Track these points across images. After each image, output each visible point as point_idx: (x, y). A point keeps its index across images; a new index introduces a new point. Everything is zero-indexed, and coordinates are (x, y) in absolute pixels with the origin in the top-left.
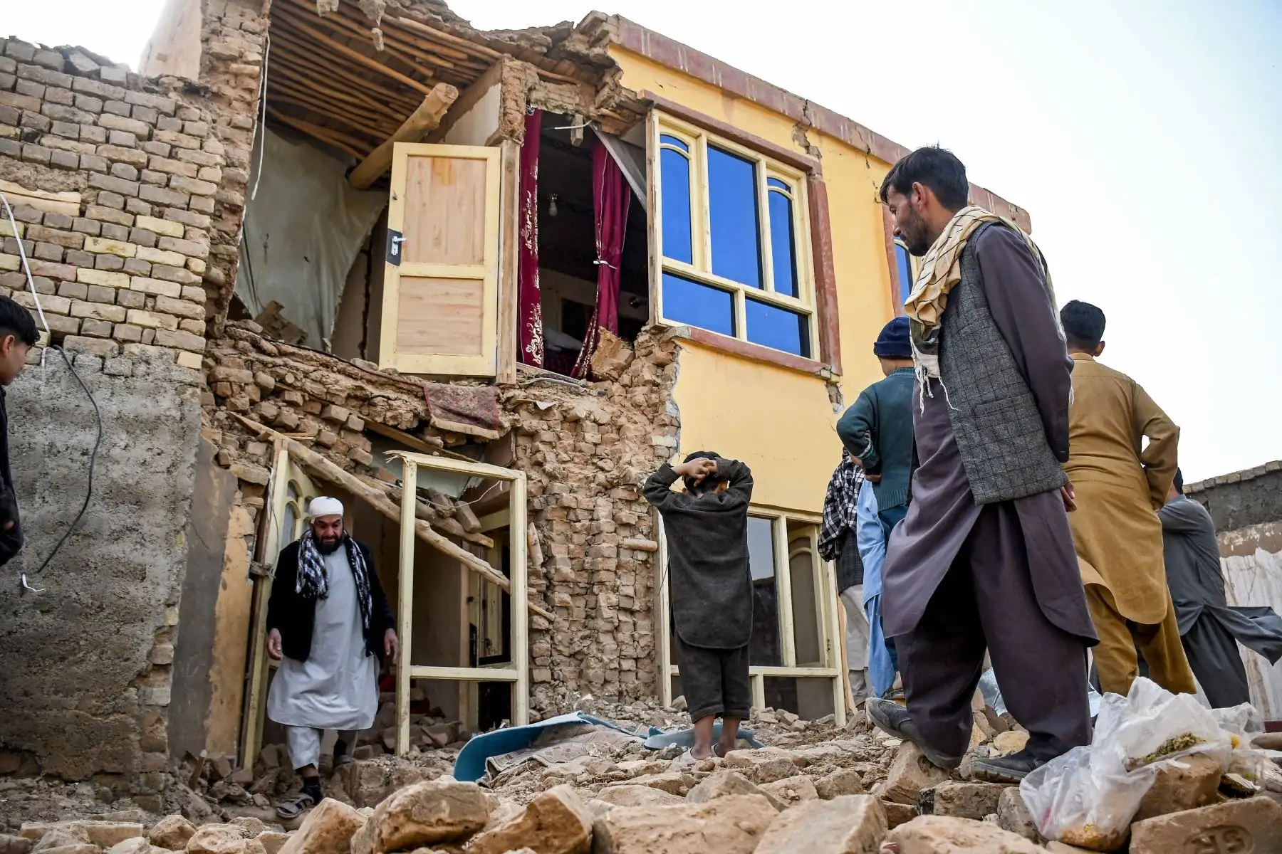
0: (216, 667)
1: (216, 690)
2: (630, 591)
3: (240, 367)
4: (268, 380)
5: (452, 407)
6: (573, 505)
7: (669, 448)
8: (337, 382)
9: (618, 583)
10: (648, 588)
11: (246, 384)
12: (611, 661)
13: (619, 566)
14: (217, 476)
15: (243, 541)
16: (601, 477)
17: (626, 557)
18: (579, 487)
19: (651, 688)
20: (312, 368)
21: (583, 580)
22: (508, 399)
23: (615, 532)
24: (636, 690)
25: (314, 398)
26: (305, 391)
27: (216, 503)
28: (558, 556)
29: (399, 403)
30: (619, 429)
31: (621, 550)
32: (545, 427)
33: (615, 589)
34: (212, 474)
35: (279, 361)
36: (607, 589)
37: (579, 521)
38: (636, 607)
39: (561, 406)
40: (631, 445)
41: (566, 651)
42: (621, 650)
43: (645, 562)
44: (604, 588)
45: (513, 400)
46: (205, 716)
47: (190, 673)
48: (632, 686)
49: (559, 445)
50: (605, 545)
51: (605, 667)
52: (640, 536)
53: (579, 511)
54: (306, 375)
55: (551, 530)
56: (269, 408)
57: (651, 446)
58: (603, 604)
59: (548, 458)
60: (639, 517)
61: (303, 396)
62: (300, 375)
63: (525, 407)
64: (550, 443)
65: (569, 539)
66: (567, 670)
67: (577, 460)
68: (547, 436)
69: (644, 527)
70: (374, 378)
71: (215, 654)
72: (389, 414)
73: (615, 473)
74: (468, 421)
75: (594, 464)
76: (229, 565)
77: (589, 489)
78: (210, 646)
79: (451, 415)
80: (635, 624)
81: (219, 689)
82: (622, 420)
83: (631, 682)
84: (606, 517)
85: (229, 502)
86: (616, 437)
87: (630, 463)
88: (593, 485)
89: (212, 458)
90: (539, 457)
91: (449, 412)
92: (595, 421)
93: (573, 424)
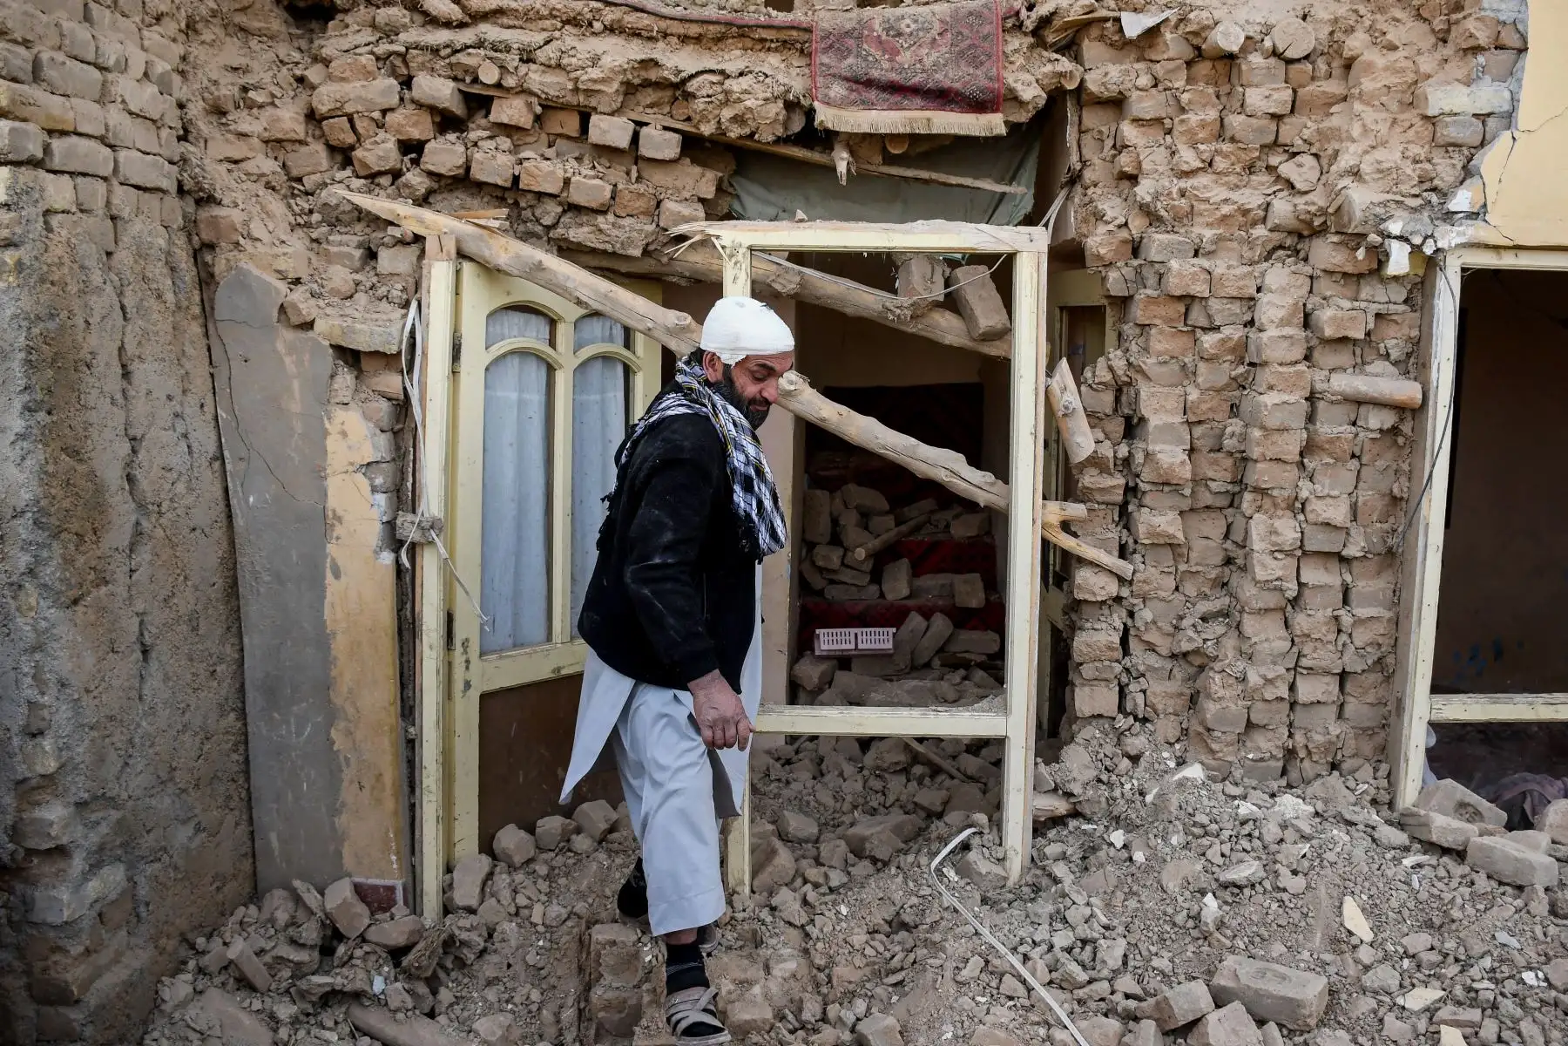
0: (342, 725)
1: (348, 765)
2: (1338, 513)
3: (369, 75)
4: (438, 88)
5: (875, 74)
6: (1200, 289)
7: (1483, 117)
8: (595, 61)
9: (1304, 494)
10: (1395, 500)
11: (384, 112)
12: (1269, 681)
13: (1308, 449)
14: (291, 350)
15: (360, 477)
16: (1283, 208)
17: (1331, 426)
18: (1219, 240)
19: (1379, 739)
20: (539, 38)
21: (1219, 475)
22: (1045, 22)
23: (1307, 358)
24: (1331, 747)
25: (549, 107)
26: (531, 93)
27: (295, 407)
28: (1154, 421)
29: (745, 82)
30: (1348, 66)
31: (1321, 405)
32: (1144, 81)
33: (1297, 506)
34: (280, 346)
35: (466, 36)
36: (1275, 505)
37: (1217, 329)
38: (1352, 551)
39: (1182, 20)
40: (1369, 115)
41: (1164, 645)
42: (1300, 655)
43: (1394, 431)
44: (1267, 503)
45: (1057, 23)
46: (335, 811)
47: (299, 734)
48: (1319, 738)
49: (1178, 128)
50: (1270, 399)
51: (1249, 695)
52: (1379, 366)
53: (1214, 305)
54: (527, 57)
55: (1146, 350)
56: (445, 154)
57: (1426, 118)
58: (1258, 543)
59: (1146, 166)
60: (1378, 316)
61: (529, 105)
62: (512, 60)
63: (1095, 32)
64: (1159, 121)
65: (1188, 373)
66: (1162, 690)
67: (1221, 163)
68: (1145, 105)
69: (1394, 344)
70: (694, 30)
71: (338, 701)
72: (727, 113)
73: (1318, 199)
74: (918, 101)
75: (1271, 169)
76: (339, 530)
77: (1250, 243)
78: (325, 686)
79: (872, 94)
80: (1346, 591)
81: (353, 761)
82: (1356, 43)
83: (1324, 728)
84: (1283, 323)
85: (325, 400)
86: (1333, 87)
87: (1356, 173)
88: (1260, 231)
89: (275, 313)
90: (1125, 162)
91: (863, 85)
92: (1275, 53)
93: (1220, 65)
